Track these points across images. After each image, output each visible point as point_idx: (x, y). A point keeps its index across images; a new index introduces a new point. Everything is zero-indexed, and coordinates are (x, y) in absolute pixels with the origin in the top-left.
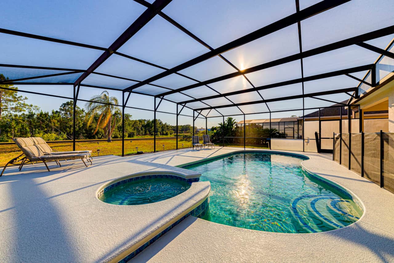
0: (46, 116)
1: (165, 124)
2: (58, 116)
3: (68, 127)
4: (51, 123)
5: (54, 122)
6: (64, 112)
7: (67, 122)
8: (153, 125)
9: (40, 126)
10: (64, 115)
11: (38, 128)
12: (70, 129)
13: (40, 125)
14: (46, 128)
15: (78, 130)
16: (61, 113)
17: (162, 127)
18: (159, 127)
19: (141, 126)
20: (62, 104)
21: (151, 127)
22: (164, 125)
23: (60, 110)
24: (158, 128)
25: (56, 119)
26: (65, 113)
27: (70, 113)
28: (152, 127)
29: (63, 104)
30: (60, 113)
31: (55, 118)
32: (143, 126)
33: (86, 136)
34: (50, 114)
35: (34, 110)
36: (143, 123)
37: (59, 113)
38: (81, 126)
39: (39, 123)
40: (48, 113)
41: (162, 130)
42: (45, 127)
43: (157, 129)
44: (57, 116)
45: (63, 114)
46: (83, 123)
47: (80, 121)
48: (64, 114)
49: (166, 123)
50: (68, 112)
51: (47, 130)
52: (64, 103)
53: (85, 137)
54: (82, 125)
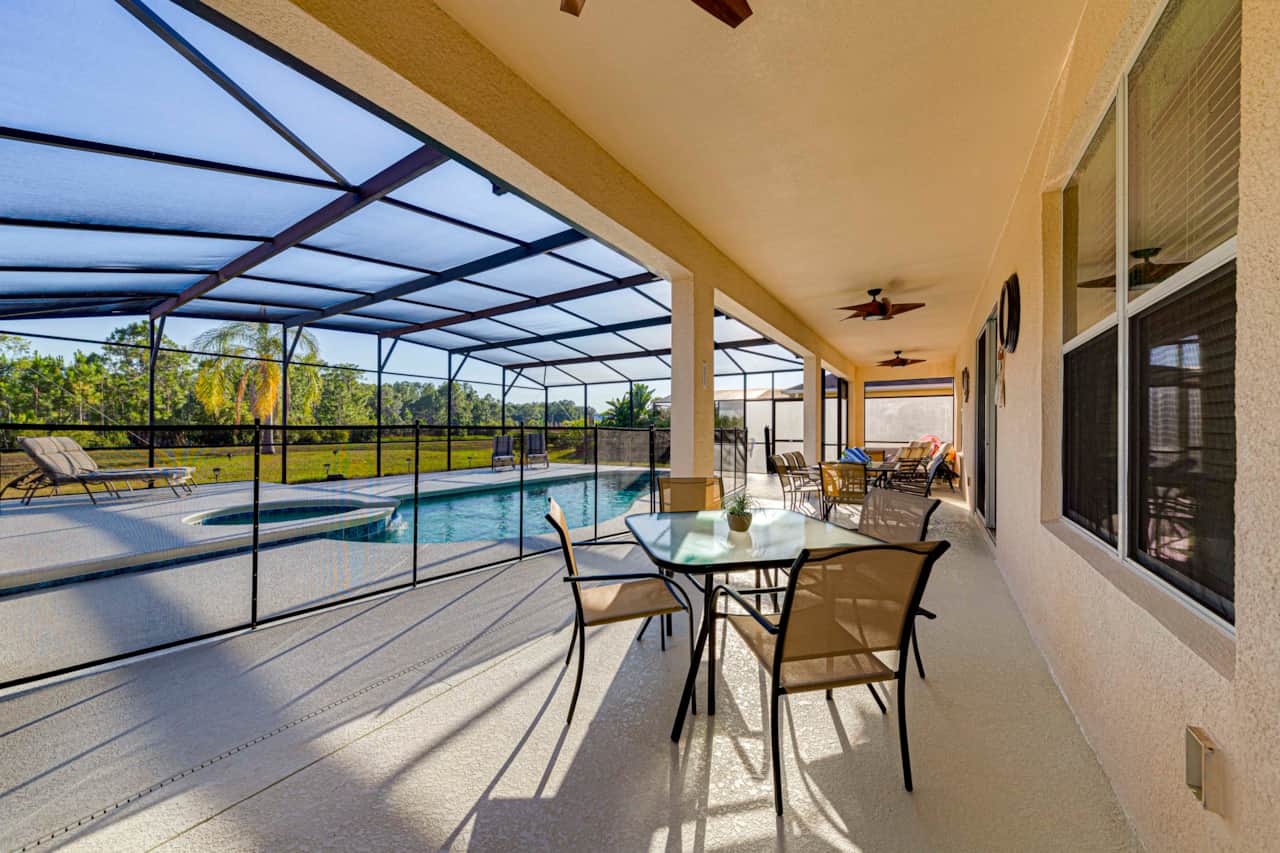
0: (53, 371)
1: (486, 399)
2: (98, 371)
3: (135, 408)
4: (73, 393)
5: (83, 390)
6: (119, 357)
7: (133, 390)
8: (443, 401)
9: (34, 403)
10: (120, 368)
11: (25, 411)
12: (142, 413)
13: (35, 399)
14: (54, 409)
15: (170, 418)
16: (108, 361)
17: (476, 407)
18: (465, 409)
19: (400, 404)
20: (114, 330)
21: (437, 410)
22: (482, 402)
23: (104, 351)
24: (460, 411)
25: (90, 382)
26: (122, 362)
27: (141, 361)
28: (441, 407)
29: (117, 331)
30: (104, 360)
31: (88, 379)
32: (406, 404)
33: (198, 436)
34: (66, 364)
35: (11, 352)
36: (408, 397)
37: (100, 363)
38: (181, 406)
39: (31, 395)
40: (60, 359)
41: (474, 418)
42: (51, 406)
43: (457, 414)
44: (93, 373)
45: (115, 364)
46: (187, 392)
47: (177, 388)
48: (119, 365)
49: (489, 395)
50: (136, 357)
51: (59, 418)
52: (120, 328)
53: (196, 441)
54: (185, 402)
